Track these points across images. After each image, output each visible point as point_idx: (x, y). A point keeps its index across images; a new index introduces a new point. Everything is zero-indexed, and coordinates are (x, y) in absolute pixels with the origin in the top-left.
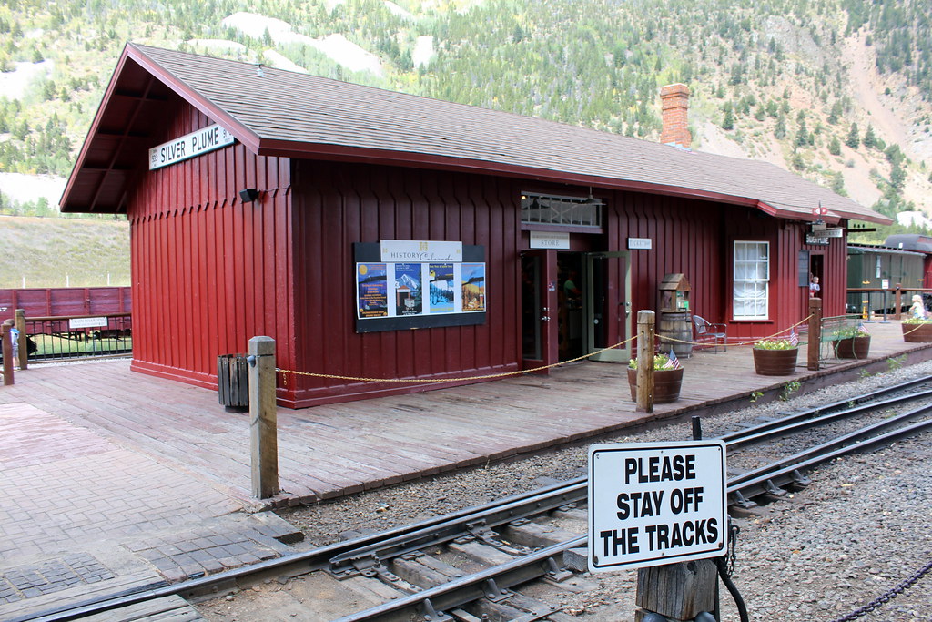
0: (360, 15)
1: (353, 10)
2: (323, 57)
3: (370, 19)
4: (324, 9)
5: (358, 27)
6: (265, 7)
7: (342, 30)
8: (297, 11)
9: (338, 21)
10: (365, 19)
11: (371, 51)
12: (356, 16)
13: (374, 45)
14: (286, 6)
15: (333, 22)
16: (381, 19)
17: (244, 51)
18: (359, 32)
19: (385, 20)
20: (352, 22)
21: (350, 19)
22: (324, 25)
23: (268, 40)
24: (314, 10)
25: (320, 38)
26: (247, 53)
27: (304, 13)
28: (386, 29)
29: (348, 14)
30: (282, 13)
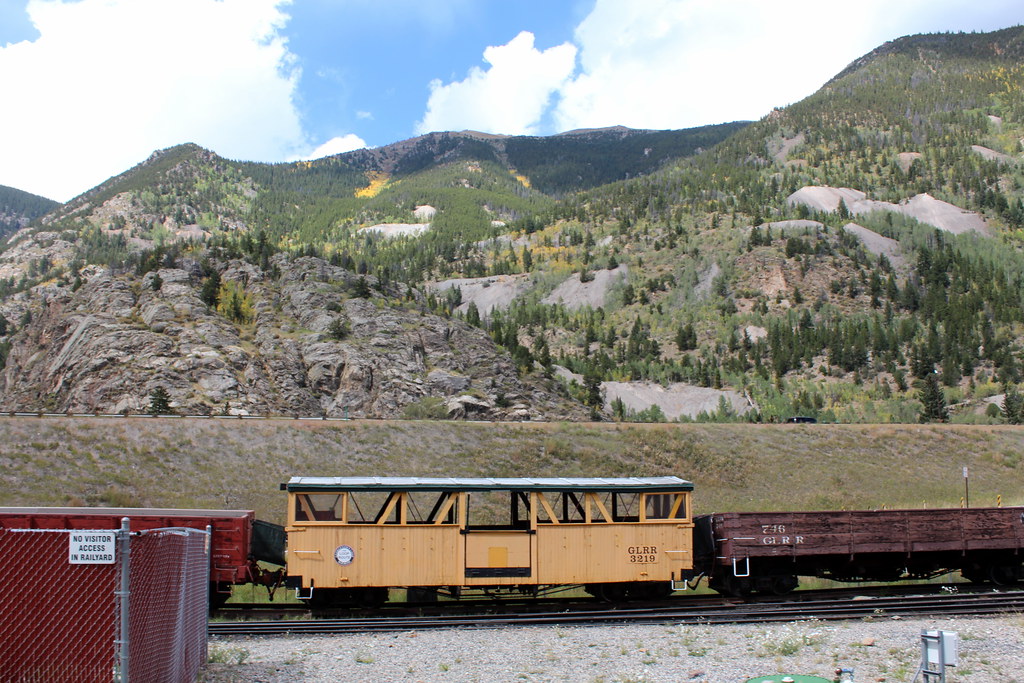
0: (943, 167)
1: (933, 163)
2: (913, 223)
3: (958, 170)
4: (898, 168)
5: (943, 183)
6: (829, 177)
7: (926, 188)
8: (867, 175)
9: (918, 179)
10: (951, 171)
11: (967, 208)
12: (938, 169)
13: (970, 200)
14: (852, 171)
15: (912, 181)
16: (971, 168)
17: (822, 228)
18: (947, 187)
19: (977, 168)
20: (935, 177)
21: (931, 174)
22: (902, 186)
23: (843, 212)
24: (886, 171)
25: (903, 202)
26: (826, 230)
27: (876, 177)
28: (982, 179)
29: (929, 168)
30: (850, 180)
